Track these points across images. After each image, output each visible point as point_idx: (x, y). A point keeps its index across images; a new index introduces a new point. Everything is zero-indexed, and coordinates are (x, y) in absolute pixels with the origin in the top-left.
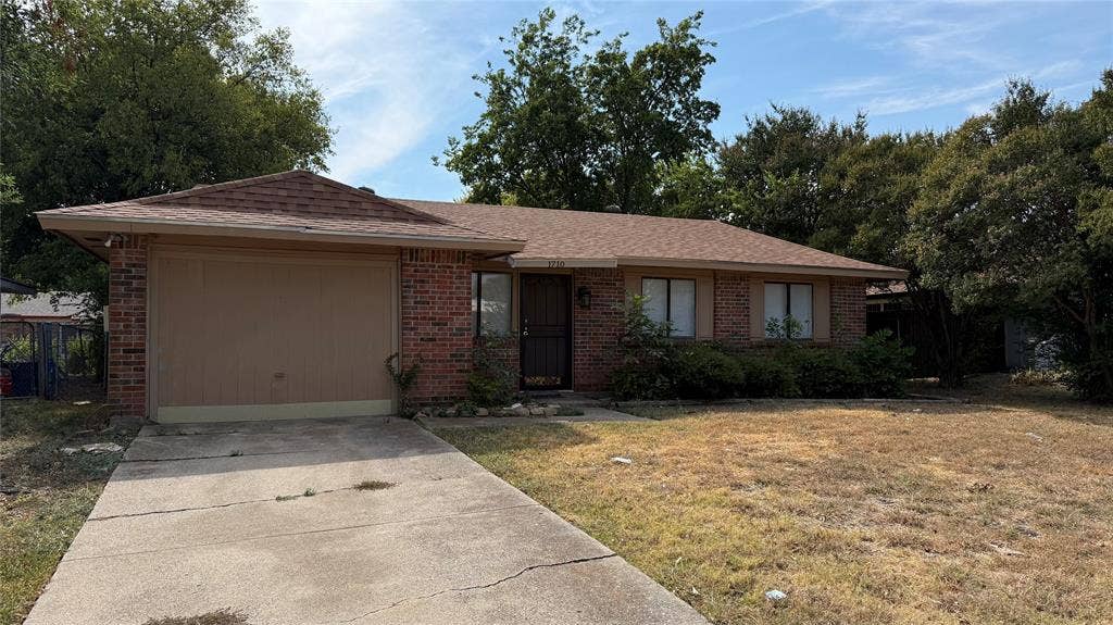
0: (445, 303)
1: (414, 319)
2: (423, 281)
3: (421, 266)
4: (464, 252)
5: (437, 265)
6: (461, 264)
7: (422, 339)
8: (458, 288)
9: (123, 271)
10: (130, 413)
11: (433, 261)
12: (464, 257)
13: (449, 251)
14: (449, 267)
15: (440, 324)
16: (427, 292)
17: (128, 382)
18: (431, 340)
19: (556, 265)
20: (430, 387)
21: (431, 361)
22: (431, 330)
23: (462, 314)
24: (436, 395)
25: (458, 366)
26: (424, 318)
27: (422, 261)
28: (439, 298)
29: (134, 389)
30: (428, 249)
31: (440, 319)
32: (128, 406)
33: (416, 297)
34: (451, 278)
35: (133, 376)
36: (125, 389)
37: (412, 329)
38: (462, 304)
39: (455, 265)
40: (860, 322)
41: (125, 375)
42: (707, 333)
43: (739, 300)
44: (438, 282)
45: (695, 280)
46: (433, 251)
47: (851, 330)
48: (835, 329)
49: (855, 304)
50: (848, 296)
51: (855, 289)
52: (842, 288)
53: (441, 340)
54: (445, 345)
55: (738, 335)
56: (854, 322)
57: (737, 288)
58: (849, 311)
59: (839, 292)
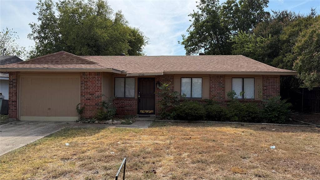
0: (94, 88)
1: (84, 93)
2: (86, 82)
3: (86, 77)
4: (99, 72)
5: (91, 77)
6: (98, 76)
7: (86, 99)
8: (97, 83)
9: (11, 81)
10: (13, 118)
11: (89, 76)
12: (99, 74)
13: (94, 72)
14: (94, 77)
15: (92, 94)
16: (88, 85)
17: (12, 110)
18: (89, 99)
19: (141, 75)
20: (88, 114)
21: (89, 106)
22: (89, 96)
23: (99, 91)
24: (90, 116)
25: (97, 107)
26: (87, 93)
27: (86, 76)
28: (92, 87)
29: (14, 111)
30: (88, 72)
32: (13, 116)
33: (85, 87)
34: (95, 80)
35: (14, 108)
36: (12, 111)
37: (83, 96)
38: (98, 88)
39: (96, 77)
40: (277, 92)
41: (12, 108)
42: (207, 96)
43: (220, 85)
44: (91, 82)
45: (202, 78)
46: (90, 73)
47: (272, 95)
48: (265, 95)
49: (274, 85)
50: (271, 82)
51: (274, 79)
52: (268, 79)
53: (92, 99)
54: (93, 101)
55: (219, 97)
56: (274, 92)
57: (219, 80)
58: (271, 88)
59: (266, 81)
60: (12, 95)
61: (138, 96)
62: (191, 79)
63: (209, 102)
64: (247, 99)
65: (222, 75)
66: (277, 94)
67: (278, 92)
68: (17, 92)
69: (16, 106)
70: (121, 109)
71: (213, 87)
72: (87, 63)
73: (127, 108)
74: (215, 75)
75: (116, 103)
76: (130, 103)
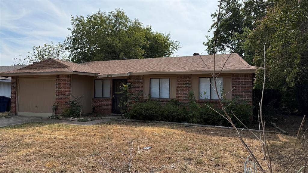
0: (64, 89)
1: (58, 93)
2: (60, 83)
5: (63, 79)
6: (68, 78)
7: (59, 98)
8: (67, 85)
12: (69, 76)
13: (65, 75)
16: (61, 86)
18: (61, 98)
21: (61, 104)
22: (61, 96)
25: (67, 105)
26: (60, 93)
27: (60, 78)
28: (63, 87)
29: (14, 108)
31: (63, 93)
32: (13, 111)
33: (58, 87)
34: (65, 82)
35: (14, 105)
36: (12, 108)
37: (57, 96)
38: (68, 89)
39: (66, 79)
40: (248, 93)
41: (12, 105)
42: (174, 97)
43: (186, 85)
44: (63, 83)
45: (170, 78)
46: (62, 76)
47: (243, 96)
48: (234, 96)
49: (245, 85)
50: (241, 81)
51: (245, 78)
52: (238, 78)
53: (63, 98)
54: (64, 100)
55: (185, 98)
56: (244, 93)
57: (185, 80)
58: (241, 88)
59: (236, 80)
60: (13, 95)
61: (113, 96)
62: (159, 79)
63: (176, 103)
64: (214, 100)
65: (189, 75)
66: (249, 95)
67: (250, 93)
68: (16, 92)
69: (16, 104)
70: (99, 108)
71: (179, 88)
72: (63, 67)
73: (103, 107)
74: (182, 75)
75: (95, 103)
76: (106, 103)
